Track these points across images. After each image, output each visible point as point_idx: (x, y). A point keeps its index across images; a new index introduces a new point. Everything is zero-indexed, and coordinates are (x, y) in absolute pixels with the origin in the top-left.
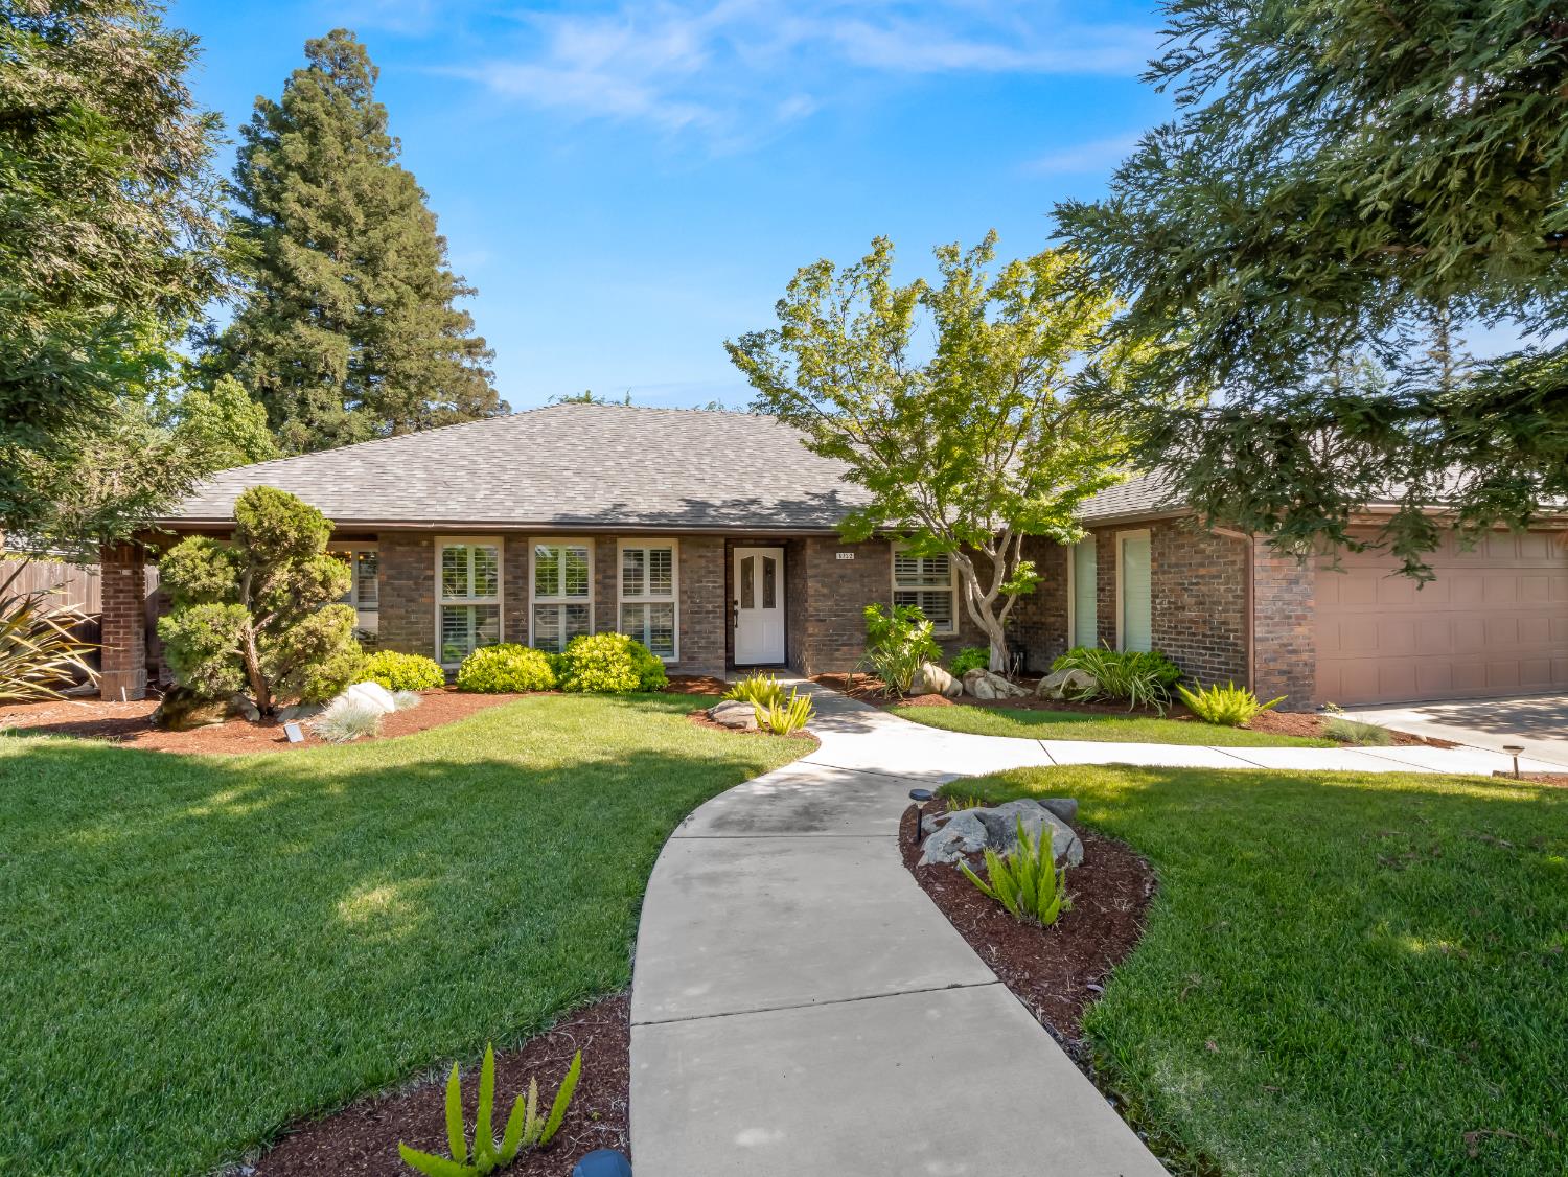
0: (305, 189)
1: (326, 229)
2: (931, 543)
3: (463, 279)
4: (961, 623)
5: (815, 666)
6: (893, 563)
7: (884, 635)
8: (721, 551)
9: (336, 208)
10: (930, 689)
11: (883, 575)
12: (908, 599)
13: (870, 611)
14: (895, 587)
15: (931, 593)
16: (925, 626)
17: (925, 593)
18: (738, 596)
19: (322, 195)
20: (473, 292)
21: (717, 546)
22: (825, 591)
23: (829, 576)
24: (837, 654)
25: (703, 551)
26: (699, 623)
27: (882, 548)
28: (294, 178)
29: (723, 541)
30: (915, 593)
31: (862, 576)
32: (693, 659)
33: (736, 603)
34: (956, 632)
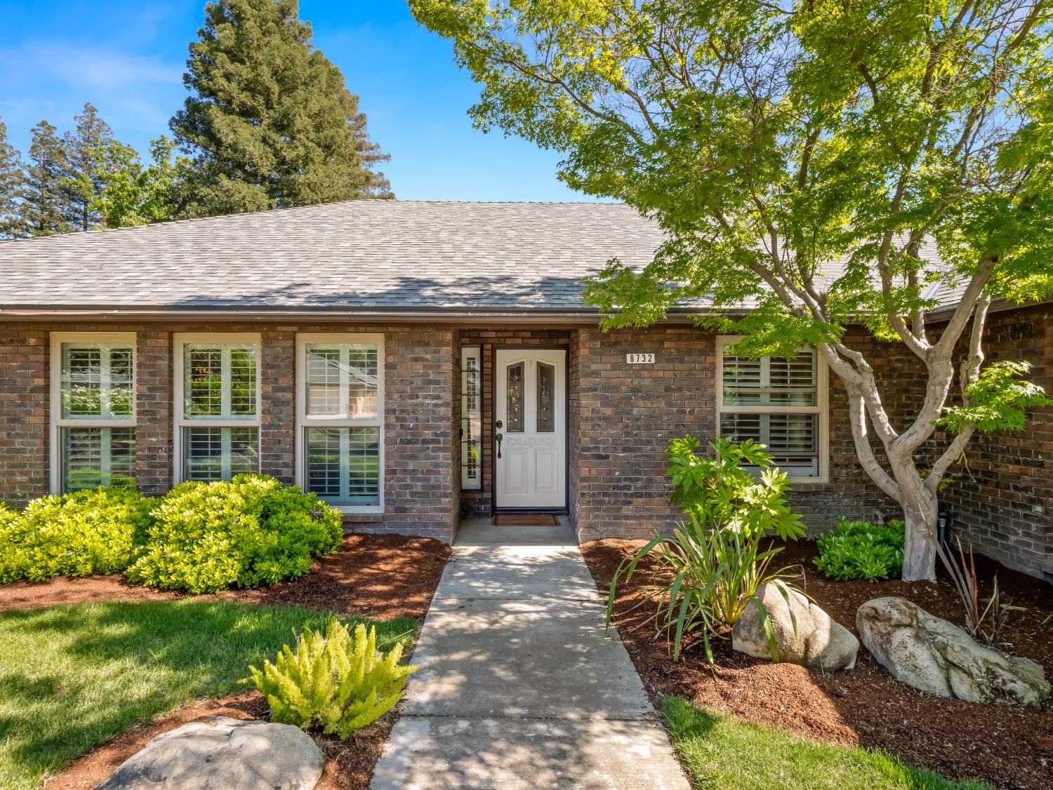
0: (231, 67)
1: (245, 97)
2: (783, 330)
3: (378, 146)
4: (834, 465)
5: (590, 527)
6: (720, 371)
7: (699, 491)
8: (447, 351)
9: (255, 80)
10: (778, 653)
11: (703, 389)
12: (745, 427)
13: (677, 446)
14: (724, 407)
15: (782, 416)
16: (772, 478)
17: (772, 416)
18: (502, 414)
19: (245, 72)
20: (387, 157)
21: (441, 343)
22: (609, 411)
23: (616, 388)
24: (626, 510)
25: (419, 351)
26: (414, 457)
27: (701, 345)
28: (221, 57)
29: (449, 336)
30: (757, 416)
31: (668, 389)
32: (404, 510)
33: (499, 424)
34: (824, 479)
